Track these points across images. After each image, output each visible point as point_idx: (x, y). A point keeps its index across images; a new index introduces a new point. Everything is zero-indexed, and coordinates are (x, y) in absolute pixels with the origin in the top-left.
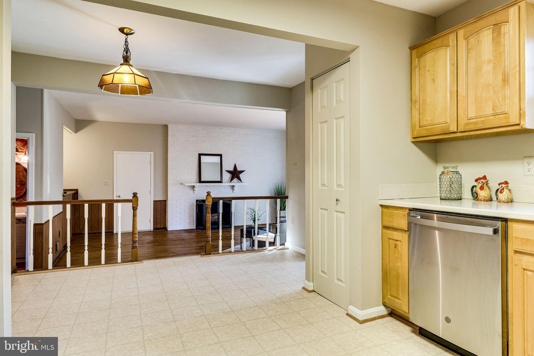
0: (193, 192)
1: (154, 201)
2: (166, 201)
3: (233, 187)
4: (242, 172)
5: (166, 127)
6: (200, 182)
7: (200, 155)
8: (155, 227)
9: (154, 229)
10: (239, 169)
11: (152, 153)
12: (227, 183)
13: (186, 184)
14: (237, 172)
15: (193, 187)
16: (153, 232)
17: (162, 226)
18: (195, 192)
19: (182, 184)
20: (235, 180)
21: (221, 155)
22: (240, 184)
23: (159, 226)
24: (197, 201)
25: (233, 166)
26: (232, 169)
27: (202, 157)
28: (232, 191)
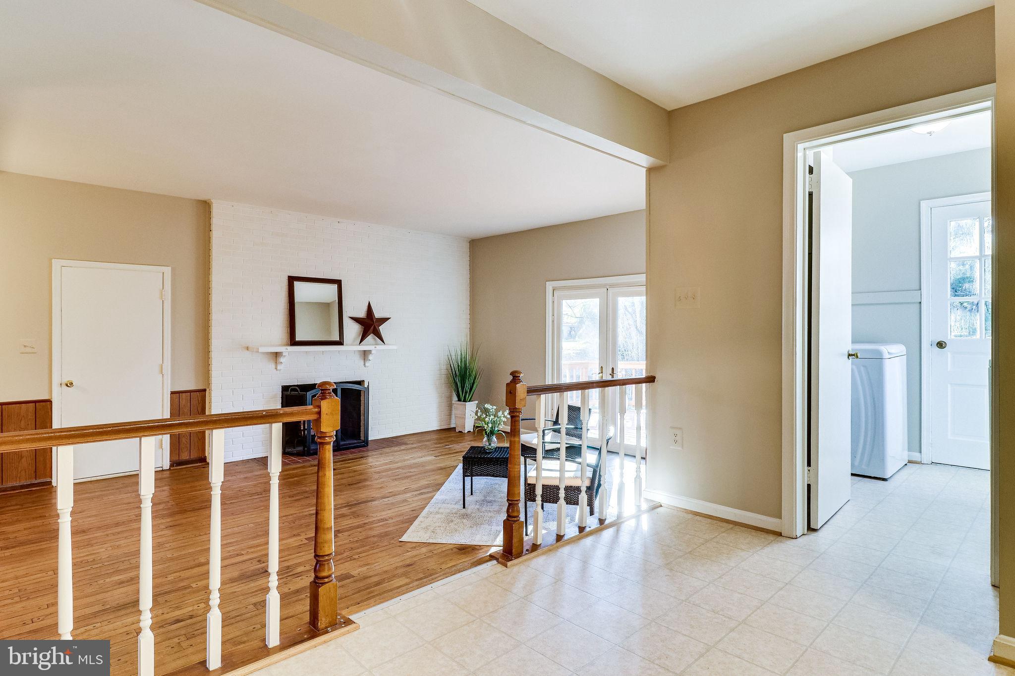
0: (273, 366)
1: (172, 393)
2: (205, 390)
3: (365, 354)
4: (384, 320)
5: (205, 208)
6: (293, 342)
7: (292, 280)
8: (176, 458)
9: (171, 465)
10: (377, 314)
11: (168, 270)
12: (352, 345)
13: (262, 350)
14: (375, 321)
15: (277, 355)
16: (168, 472)
17: (194, 455)
18: (279, 368)
19: (247, 348)
20: (370, 338)
21: (338, 283)
22: (381, 347)
23: (185, 456)
24: (285, 389)
25: (365, 308)
26: (362, 314)
27: (297, 284)
28: (363, 363)
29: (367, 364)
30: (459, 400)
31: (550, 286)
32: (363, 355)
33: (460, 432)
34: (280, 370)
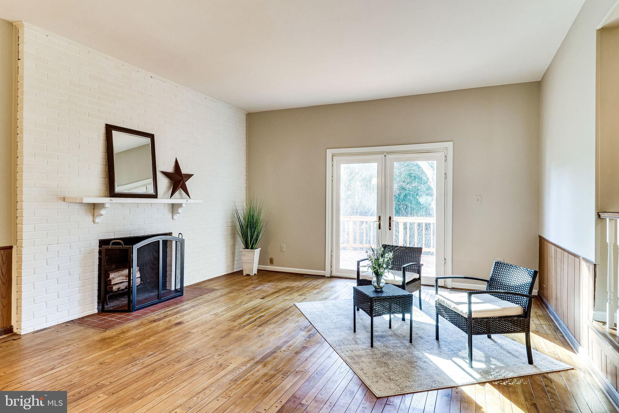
0: (91, 219)
2: (11, 248)
3: (175, 208)
4: (189, 176)
5: (11, 31)
6: (112, 193)
7: (109, 129)
12: (164, 198)
13: (86, 200)
15: (94, 207)
18: (97, 221)
19: (64, 199)
20: (179, 193)
21: (152, 136)
22: (188, 202)
24: (103, 243)
25: (173, 164)
26: (170, 169)
27: (115, 133)
28: (171, 217)
29: (175, 217)
30: (247, 247)
31: (329, 152)
32: (171, 209)
33: (248, 275)
34: (98, 223)
